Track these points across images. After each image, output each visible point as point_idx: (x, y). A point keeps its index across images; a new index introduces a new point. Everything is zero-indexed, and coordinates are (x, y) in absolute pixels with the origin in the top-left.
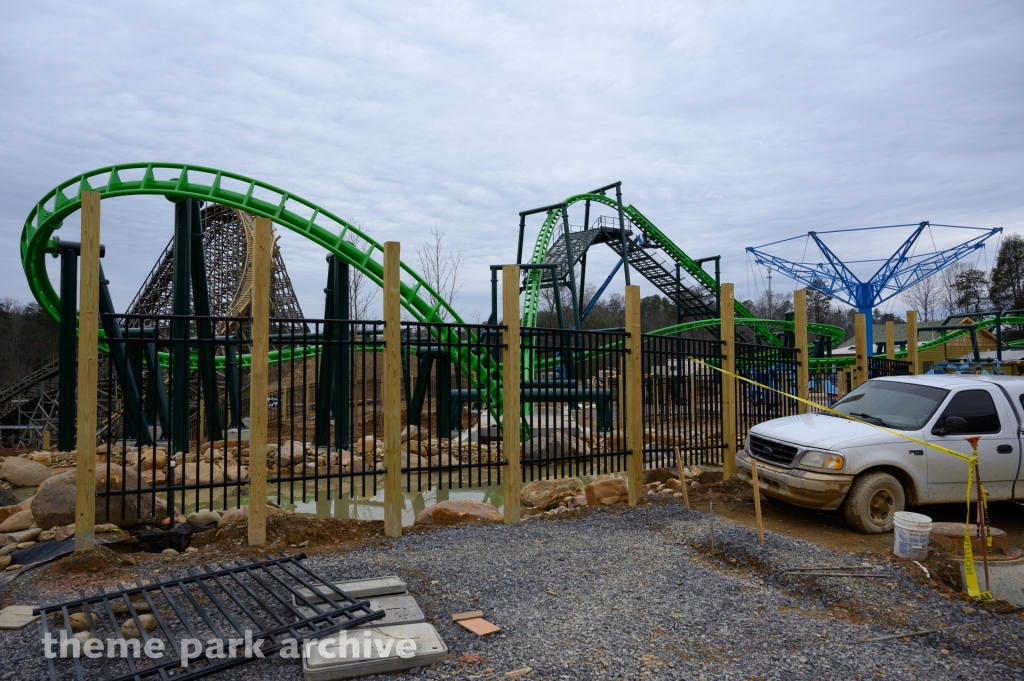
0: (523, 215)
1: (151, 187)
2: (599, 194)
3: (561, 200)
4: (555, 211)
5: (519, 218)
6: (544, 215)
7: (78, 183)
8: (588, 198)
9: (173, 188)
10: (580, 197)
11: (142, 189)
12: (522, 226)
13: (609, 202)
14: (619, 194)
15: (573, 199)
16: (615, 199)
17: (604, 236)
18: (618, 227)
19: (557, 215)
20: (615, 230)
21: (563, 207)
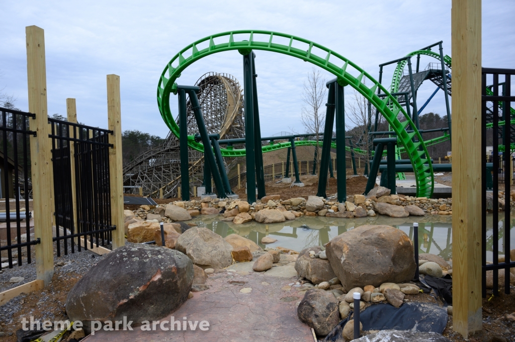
0: (381, 66)
1: (232, 46)
2: (427, 50)
3: (405, 55)
4: (402, 62)
5: (379, 68)
6: (396, 64)
7: (192, 48)
8: (419, 54)
9: (248, 45)
10: (415, 53)
11: (229, 47)
12: (381, 72)
13: (434, 55)
14: (441, 49)
15: (412, 54)
16: (438, 53)
17: (431, 75)
18: (440, 68)
19: (403, 64)
20: (438, 71)
21: (408, 58)
